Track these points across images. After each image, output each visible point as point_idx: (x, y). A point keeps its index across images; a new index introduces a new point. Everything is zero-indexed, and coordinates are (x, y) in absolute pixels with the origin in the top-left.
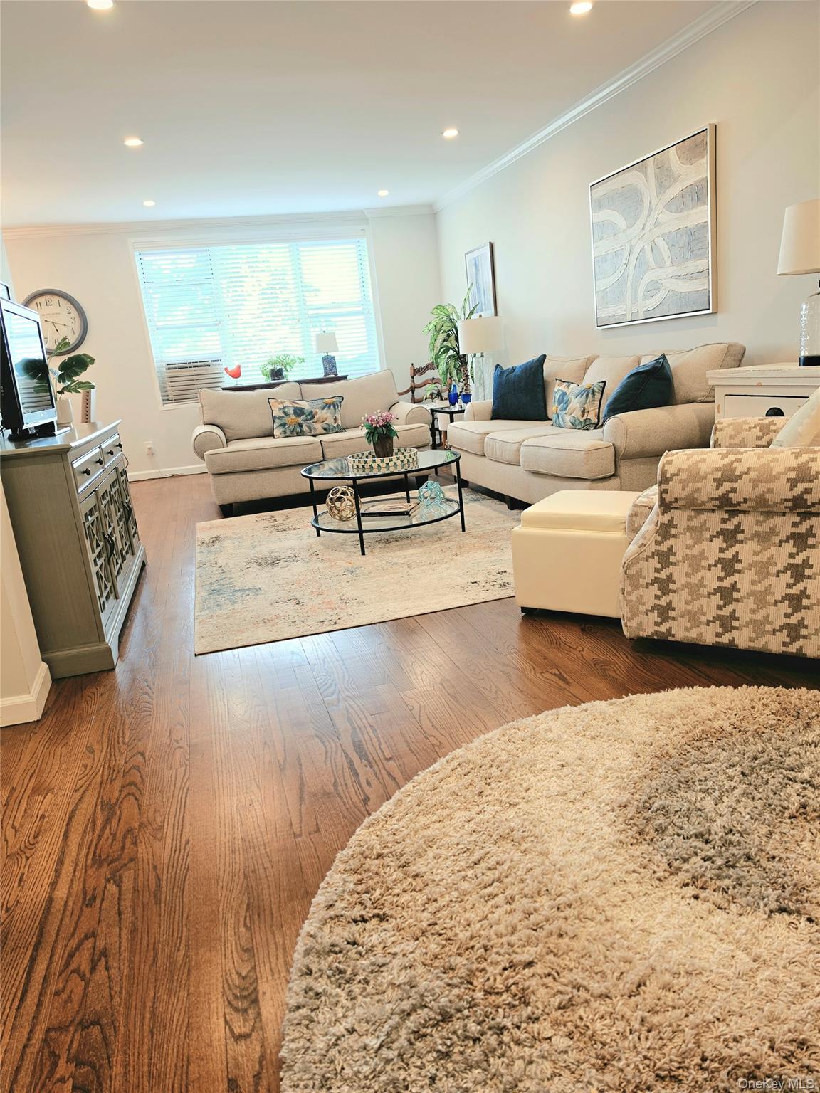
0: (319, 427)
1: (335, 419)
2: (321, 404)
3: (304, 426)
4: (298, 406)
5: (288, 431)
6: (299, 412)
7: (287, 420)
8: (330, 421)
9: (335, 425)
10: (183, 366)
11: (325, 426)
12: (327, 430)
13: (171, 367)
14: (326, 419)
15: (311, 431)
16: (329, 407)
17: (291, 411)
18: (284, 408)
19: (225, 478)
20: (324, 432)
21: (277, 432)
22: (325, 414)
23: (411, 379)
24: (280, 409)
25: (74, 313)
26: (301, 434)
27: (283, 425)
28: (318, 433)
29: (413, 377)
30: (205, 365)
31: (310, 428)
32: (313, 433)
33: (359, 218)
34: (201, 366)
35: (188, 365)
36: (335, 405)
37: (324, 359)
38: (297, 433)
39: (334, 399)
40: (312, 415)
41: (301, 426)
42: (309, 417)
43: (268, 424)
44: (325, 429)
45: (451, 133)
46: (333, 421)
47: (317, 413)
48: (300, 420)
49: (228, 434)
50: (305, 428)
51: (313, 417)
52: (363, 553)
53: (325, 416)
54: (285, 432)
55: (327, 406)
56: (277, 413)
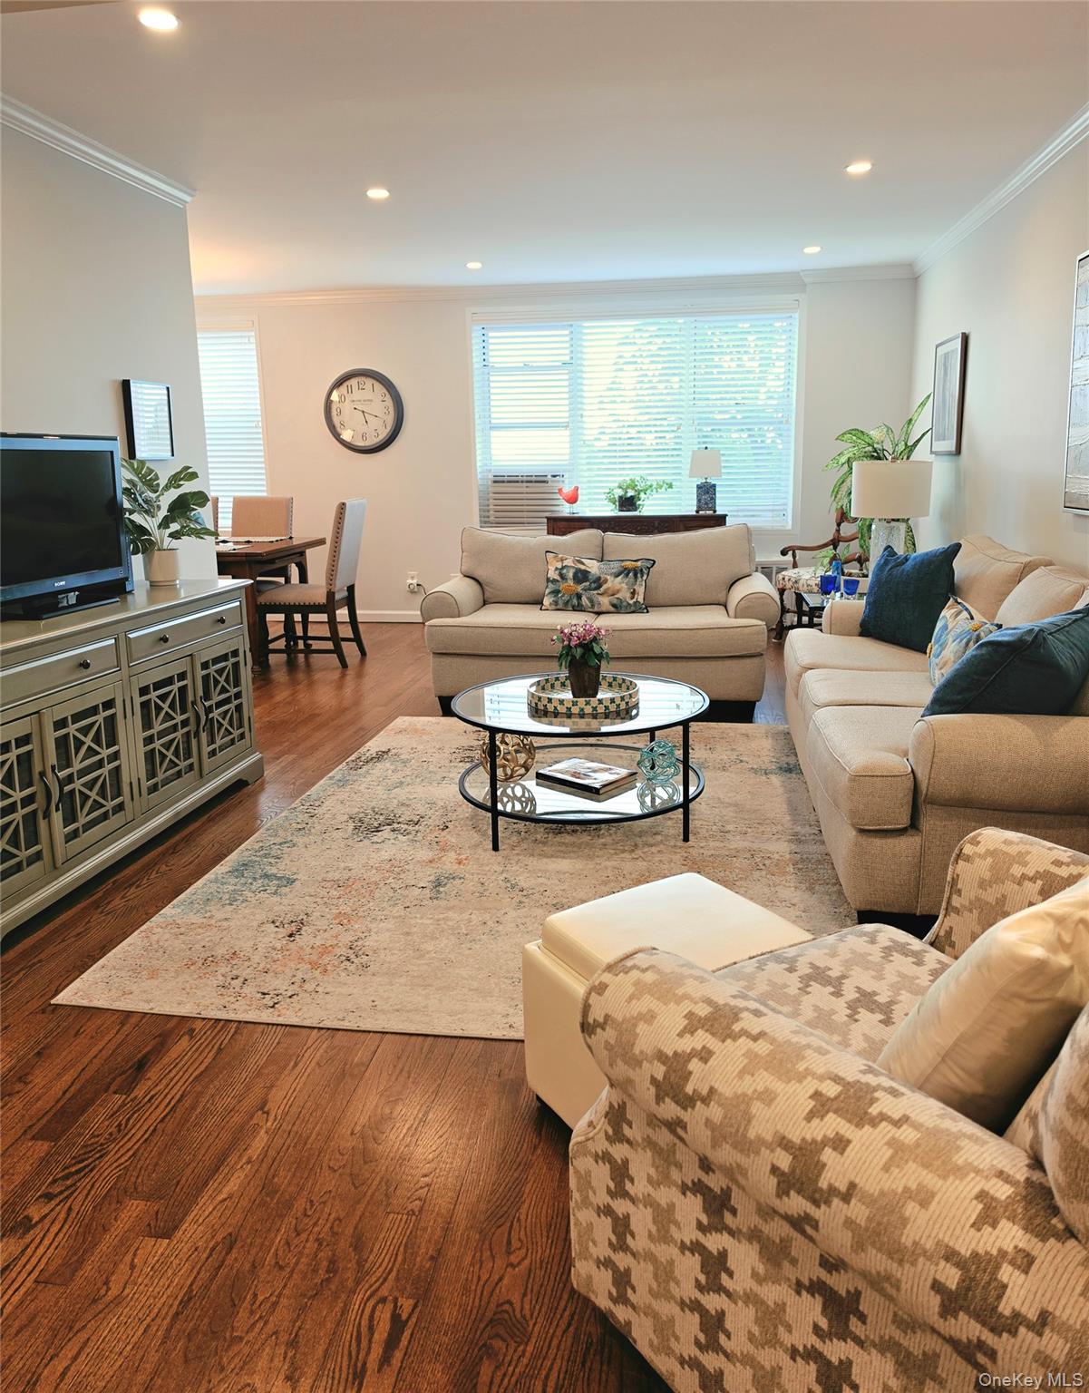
0: (605, 602)
1: (633, 593)
2: (616, 567)
3: (584, 598)
4: (583, 567)
5: (560, 602)
6: (582, 576)
7: (562, 586)
8: (624, 595)
9: (631, 602)
10: (513, 480)
11: (615, 601)
12: (618, 608)
13: (498, 481)
14: (618, 591)
15: (593, 606)
16: (627, 575)
17: (571, 575)
18: (563, 568)
19: (448, 660)
20: (612, 609)
21: (547, 601)
22: (618, 584)
23: (835, 527)
24: (557, 569)
25: (389, 402)
26: (578, 608)
27: (556, 592)
28: (604, 609)
29: (839, 525)
30: (541, 480)
31: (591, 601)
32: (596, 609)
33: (791, 283)
34: (536, 482)
35: (520, 478)
36: (637, 572)
37: (699, 487)
38: (573, 607)
39: (639, 564)
40: (599, 583)
41: (579, 597)
42: (593, 585)
43: (540, 585)
44: (614, 606)
45: (860, 168)
46: (629, 595)
47: (606, 581)
48: (579, 588)
49: (487, 595)
50: (585, 600)
51: (599, 587)
52: (496, 848)
53: (618, 587)
54: (556, 603)
55: (625, 572)
56: (553, 575)
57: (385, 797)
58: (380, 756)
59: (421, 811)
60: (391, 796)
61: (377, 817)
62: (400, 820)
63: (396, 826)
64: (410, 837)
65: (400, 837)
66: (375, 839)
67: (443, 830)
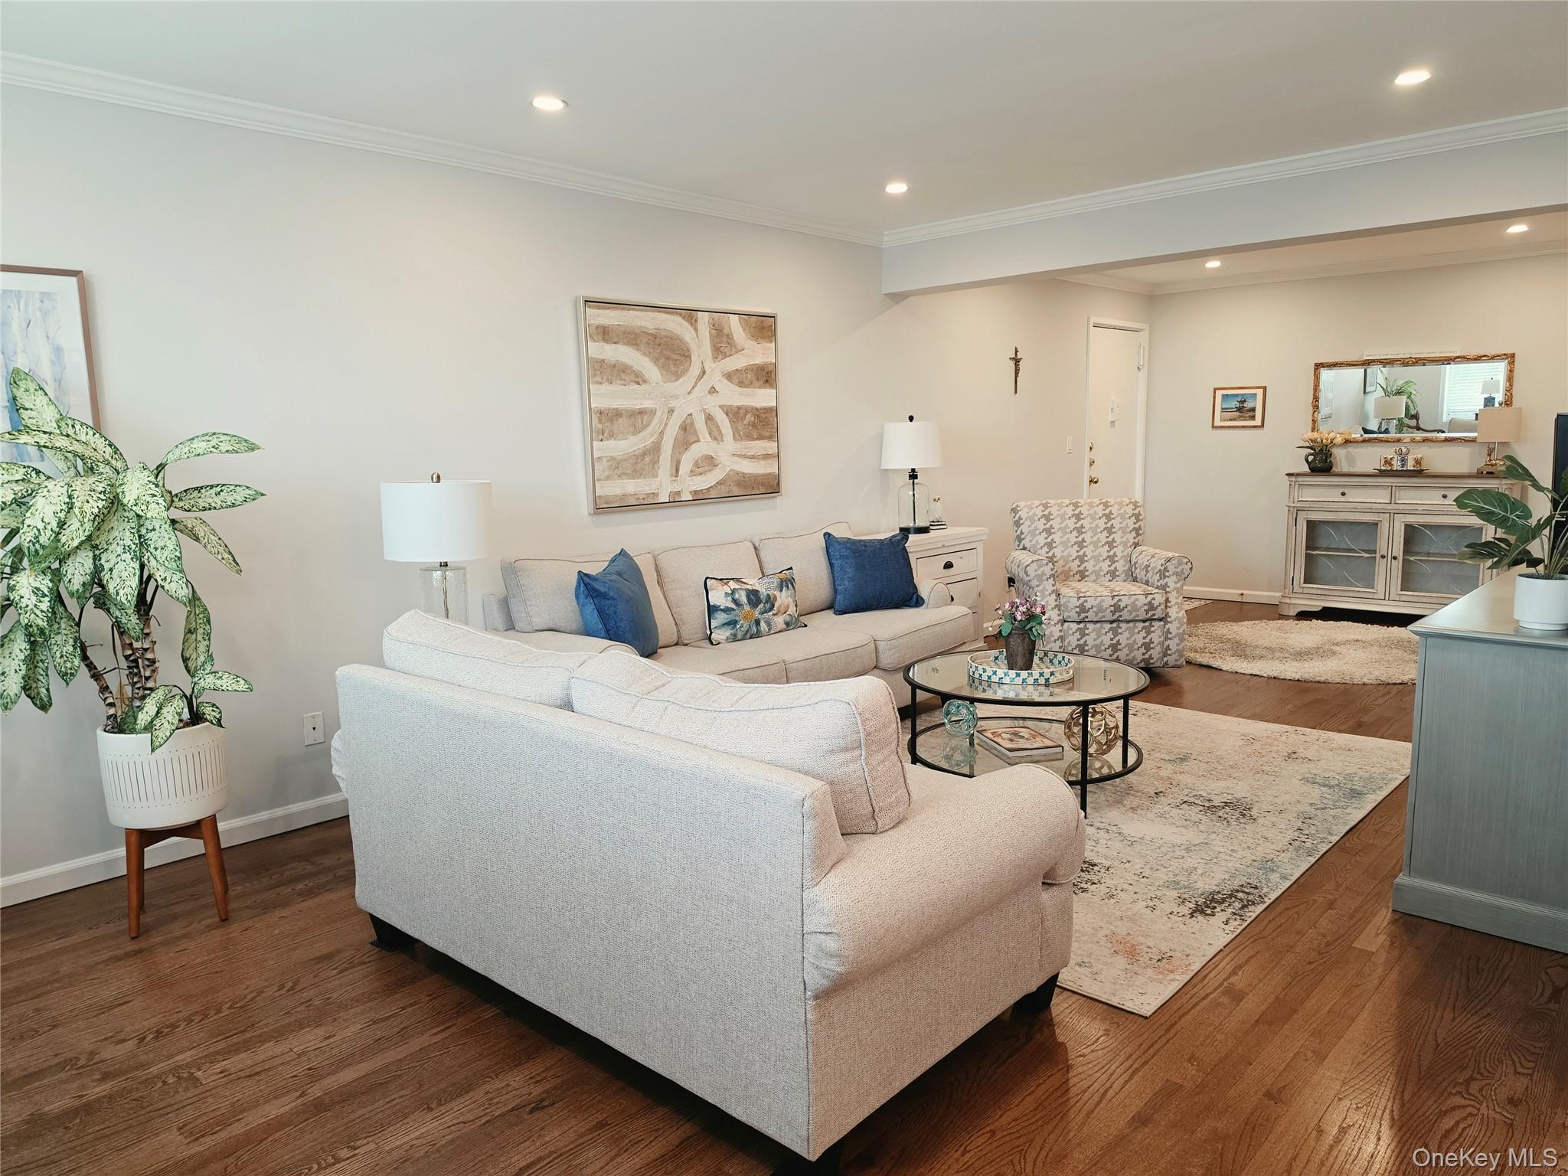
57: (1214, 836)
58: (1206, 906)
59: (1175, 811)
60: (1205, 835)
61: (1226, 816)
62: (1201, 808)
63: (1207, 804)
64: (1195, 793)
65: (1205, 795)
66: (1230, 797)
67: (1161, 792)
